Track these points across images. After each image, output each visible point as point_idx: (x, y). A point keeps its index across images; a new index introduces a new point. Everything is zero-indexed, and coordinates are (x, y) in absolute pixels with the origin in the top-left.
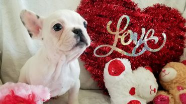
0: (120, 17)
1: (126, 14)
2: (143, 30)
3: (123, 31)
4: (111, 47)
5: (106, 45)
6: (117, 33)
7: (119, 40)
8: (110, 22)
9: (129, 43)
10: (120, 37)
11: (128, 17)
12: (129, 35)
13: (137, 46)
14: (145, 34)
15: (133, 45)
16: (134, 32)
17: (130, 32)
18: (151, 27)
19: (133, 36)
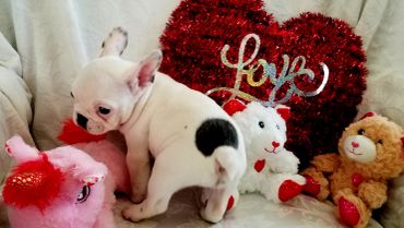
0: (243, 37)
1: (254, 32)
2: (286, 58)
3: (250, 61)
4: (231, 90)
5: (221, 89)
6: (240, 66)
7: (244, 78)
8: (226, 48)
9: (262, 82)
10: (245, 72)
11: (257, 37)
12: (262, 67)
13: (277, 88)
14: (290, 66)
15: (269, 85)
16: (269, 62)
17: (263, 62)
18: (299, 53)
19: (269, 69)
